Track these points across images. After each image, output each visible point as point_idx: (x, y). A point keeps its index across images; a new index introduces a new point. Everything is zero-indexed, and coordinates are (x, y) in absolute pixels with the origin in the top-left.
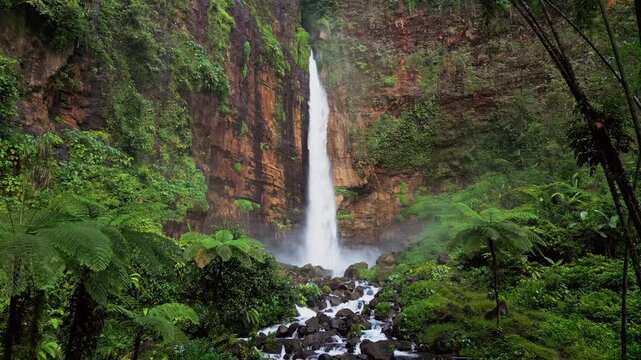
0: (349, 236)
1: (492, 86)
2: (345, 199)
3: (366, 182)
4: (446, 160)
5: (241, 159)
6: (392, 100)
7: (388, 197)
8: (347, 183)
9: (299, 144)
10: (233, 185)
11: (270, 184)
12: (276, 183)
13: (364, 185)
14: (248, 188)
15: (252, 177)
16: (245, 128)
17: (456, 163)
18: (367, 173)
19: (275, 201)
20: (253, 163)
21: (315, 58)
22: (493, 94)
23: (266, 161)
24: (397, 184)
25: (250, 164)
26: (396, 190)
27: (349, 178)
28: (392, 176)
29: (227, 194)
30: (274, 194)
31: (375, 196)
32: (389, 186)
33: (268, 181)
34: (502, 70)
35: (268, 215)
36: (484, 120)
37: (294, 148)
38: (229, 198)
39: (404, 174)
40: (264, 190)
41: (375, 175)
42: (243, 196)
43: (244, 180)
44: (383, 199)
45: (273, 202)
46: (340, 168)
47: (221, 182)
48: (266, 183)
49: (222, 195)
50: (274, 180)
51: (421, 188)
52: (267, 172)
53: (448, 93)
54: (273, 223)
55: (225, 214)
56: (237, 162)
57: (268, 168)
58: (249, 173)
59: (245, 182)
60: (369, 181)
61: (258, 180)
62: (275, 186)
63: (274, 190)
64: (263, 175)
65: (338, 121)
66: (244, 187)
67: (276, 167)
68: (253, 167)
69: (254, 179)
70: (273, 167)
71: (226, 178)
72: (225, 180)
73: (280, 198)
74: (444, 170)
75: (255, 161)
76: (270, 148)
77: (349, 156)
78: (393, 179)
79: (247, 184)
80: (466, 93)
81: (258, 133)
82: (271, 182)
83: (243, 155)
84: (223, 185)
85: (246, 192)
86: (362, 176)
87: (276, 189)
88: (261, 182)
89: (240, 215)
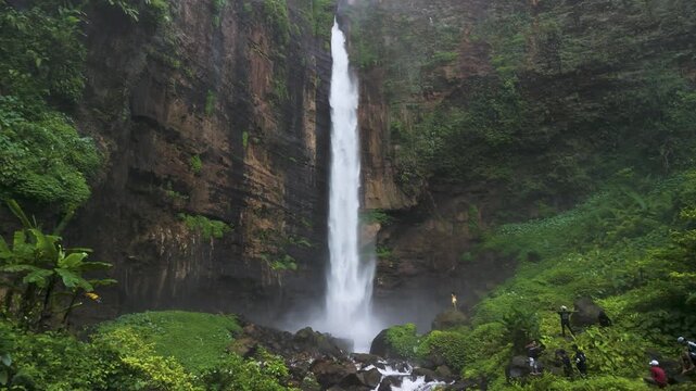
0: (389, 285)
1: (604, 57)
2: (384, 227)
3: (415, 203)
5: (201, 150)
6: (452, 84)
7: (450, 227)
8: (386, 204)
9: (311, 143)
10: (183, 188)
11: (256, 197)
12: (267, 196)
13: (413, 208)
14: (214, 199)
15: (224, 181)
16: (213, 103)
18: (417, 191)
19: (265, 224)
20: (226, 160)
21: (340, 28)
22: (609, 69)
23: (251, 161)
24: (464, 207)
25: (220, 161)
26: (461, 217)
27: (389, 197)
28: (456, 195)
29: (171, 205)
30: (264, 213)
31: (430, 225)
32: (451, 210)
33: (254, 192)
34: (618, 35)
35: (250, 245)
36: (594, 109)
37: (304, 148)
38: (175, 212)
39: (473, 192)
40: (246, 205)
41: (429, 193)
42: (205, 211)
43: (207, 185)
44: (442, 230)
45: (262, 226)
46: (376, 182)
47: (157, 181)
48: (250, 195)
49: (157, 206)
50: (265, 191)
51: (501, 213)
52: (252, 178)
53: (537, 71)
54: (260, 259)
55: (163, 238)
56: (193, 154)
57: (255, 172)
58: (219, 174)
59: (210, 189)
60: (420, 202)
61: (236, 187)
62: (266, 200)
63: (264, 206)
64: (245, 182)
65: (372, 115)
66: (207, 197)
67: (271, 171)
68: (227, 166)
69: (227, 185)
70: (264, 171)
71: (169, 176)
72: (166, 180)
73: (275, 220)
74: (534, 186)
75: (230, 157)
76: (261, 143)
77: (389, 164)
78: (456, 201)
79: (213, 192)
80: (564, 70)
81: (239, 117)
82: (259, 193)
83: (206, 145)
84: (161, 188)
85: (210, 206)
86: (410, 194)
87: (268, 205)
88: (239, 191)
89: (196, 242)
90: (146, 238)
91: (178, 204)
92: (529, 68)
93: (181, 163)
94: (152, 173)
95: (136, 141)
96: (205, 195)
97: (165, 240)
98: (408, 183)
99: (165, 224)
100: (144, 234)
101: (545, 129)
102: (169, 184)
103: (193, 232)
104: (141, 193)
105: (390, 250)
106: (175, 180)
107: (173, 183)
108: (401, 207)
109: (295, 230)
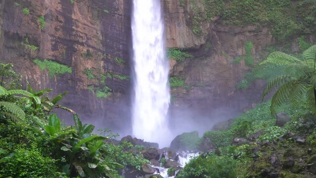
2: (178, 62)
3: (203, 42)
5: (45, 13)
7: (231, 60)
8: (181, 44)
10: (35, 42)
11: (82, 44)
12: (90, 42)
13: (202, 46)
14: (55, 48)
15: (60, 34)
19: (89, 65)
20: (62, 19)
23: (76, 16)
24: (242, 44)
25: (57, 19)
26: (240, 52)
27: (183, 38)
28: (236, 34)
29: (29, 55)
30: (88, 55)
31: (215, 59)
32: (232, 47)
33: (80, 40)
38: (31, 59)
39: (250, 32)
40: (75, 51)
41: (215, 33)
42: (50, 58)
43: (50, 38)
44: (225, 62)
45: (87, 66)
47: (20, 39)
48: (78, 42)
49: (21, 56)
50: (88, 39)
52: (79, 29)
54: (88, 90)
55: (27, 78)
56: (40, 16)
57: (80, 25)
58: (56, 29)
59: (51, 40)
60: (207, 40)
61: (68, 38)
62: (89, 46)
63: (88, 51)
64: (74, 33)
66: (50, 46)
67: (91, 22)
68: (61, 22)
69: (62, 36)
70: (86, 23)
71: (27, 34)
72: (25, 37)
73: (96, 61)
74: (296, 27)
75: (63, 15)
77: (182, 10)
78: (236, 39)
79: (54, 43)
82: (84, 41)
83: (47, 8)
84: (22, 43)
85: (52, 53)
86: (198, 35)
87: (91, 49)
88: (70, 41)
89: (46, 79)
91: (32, 53)
93: (33, 24)
94: (17, 34)
99: (27, 69)
102: (27, 40)
103: (43, 72)
104: (12, 48)
105: (184, 80)
106: (31, 36)
107: (29, 39)
108: (191, 45)
109: (111, 67)
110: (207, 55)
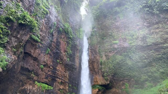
2: (99, 90)
3: (109, 82)
4: (145, 73)
5: (44, 64)
6: (117, 49)
7: (120, 91)
8: (100, 83)
9: (77, 65)
10: (37, 75)
11: (59, 79)
12: (63, 79)
13: (108, 84)
14: (46, 78)
17: (150, 74)
18: (109, 79)
19: (62, 87)
20: (51, 67)
22: (161, 43)
23: (59, 68)
24: (124, 84)
25: (49, 67)
26: (123, 87)
27: (101, 81)
28: (121, 81)
29: (33, 79)
30: (62, 83)
31: (114, 90)
32: (120, 85)
33: (59, 77)
34: (162, 35)
36: (159, 54)
37: (75, 66)
39: (126, 80)
40: (56, 81)
41: (113, 80)
42: (43, 82)
44: (117, 91)
45: (60, 88)
46: (96, 76)
47: (29, 71)
48: (58, 78)
49: (29, 78)
50: (62, 77)
51: (135, 86)
52: (59, 73)
53: (141, 44)
55: (29, 88)
56: (41, 65)
57: (60, 71)
58: (49, 71)
59: (46, 75)
60: (110, 82)
63: (62, 81)
64: (56, 74)
65: (95, 57)
67: (65, 72)
68: (51, 69)
69: (51, 74)
70: (63, 71)
71: (33, 70)
72: (32, 71)
73: (65, 86)
74: (145, 77)
75: (53, 67)
76: (62, 63)
77: (100, 71)
80: (149, 44)
81: (56, 56)
82: (60, 78)
83: (45, 62)
84: (30, 73)
85: (45, 80)
86: (107, 80)
87: (63, 81)
88: (55, 77)
89: (39, 91)
90: (23, 88)
91: (35, 78)
92: (139, 44)
93: (37, 67)
94: (28, 68)
95: (24, 59)
96: (44, 77)
97: (30, 89)
98: (106, 77)
99: (30, 84)
100: (23, 87)
101: (146, 61)
102: (33, 72)
103: (39, 88)
104: (24, 74)
106: (35, 71)
107: (34, 72)
108: (104, 84)
109: (71, 90)
110: (111, 88)
